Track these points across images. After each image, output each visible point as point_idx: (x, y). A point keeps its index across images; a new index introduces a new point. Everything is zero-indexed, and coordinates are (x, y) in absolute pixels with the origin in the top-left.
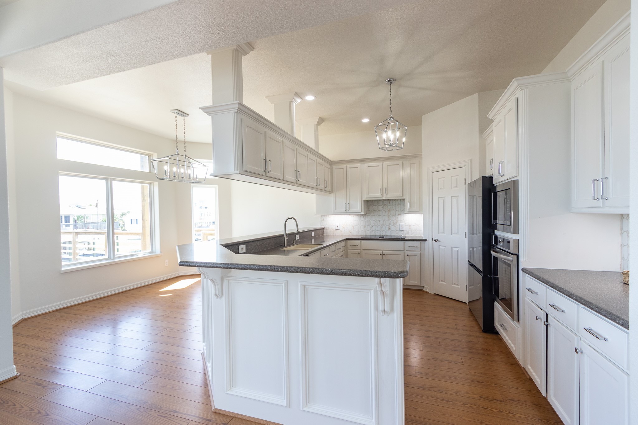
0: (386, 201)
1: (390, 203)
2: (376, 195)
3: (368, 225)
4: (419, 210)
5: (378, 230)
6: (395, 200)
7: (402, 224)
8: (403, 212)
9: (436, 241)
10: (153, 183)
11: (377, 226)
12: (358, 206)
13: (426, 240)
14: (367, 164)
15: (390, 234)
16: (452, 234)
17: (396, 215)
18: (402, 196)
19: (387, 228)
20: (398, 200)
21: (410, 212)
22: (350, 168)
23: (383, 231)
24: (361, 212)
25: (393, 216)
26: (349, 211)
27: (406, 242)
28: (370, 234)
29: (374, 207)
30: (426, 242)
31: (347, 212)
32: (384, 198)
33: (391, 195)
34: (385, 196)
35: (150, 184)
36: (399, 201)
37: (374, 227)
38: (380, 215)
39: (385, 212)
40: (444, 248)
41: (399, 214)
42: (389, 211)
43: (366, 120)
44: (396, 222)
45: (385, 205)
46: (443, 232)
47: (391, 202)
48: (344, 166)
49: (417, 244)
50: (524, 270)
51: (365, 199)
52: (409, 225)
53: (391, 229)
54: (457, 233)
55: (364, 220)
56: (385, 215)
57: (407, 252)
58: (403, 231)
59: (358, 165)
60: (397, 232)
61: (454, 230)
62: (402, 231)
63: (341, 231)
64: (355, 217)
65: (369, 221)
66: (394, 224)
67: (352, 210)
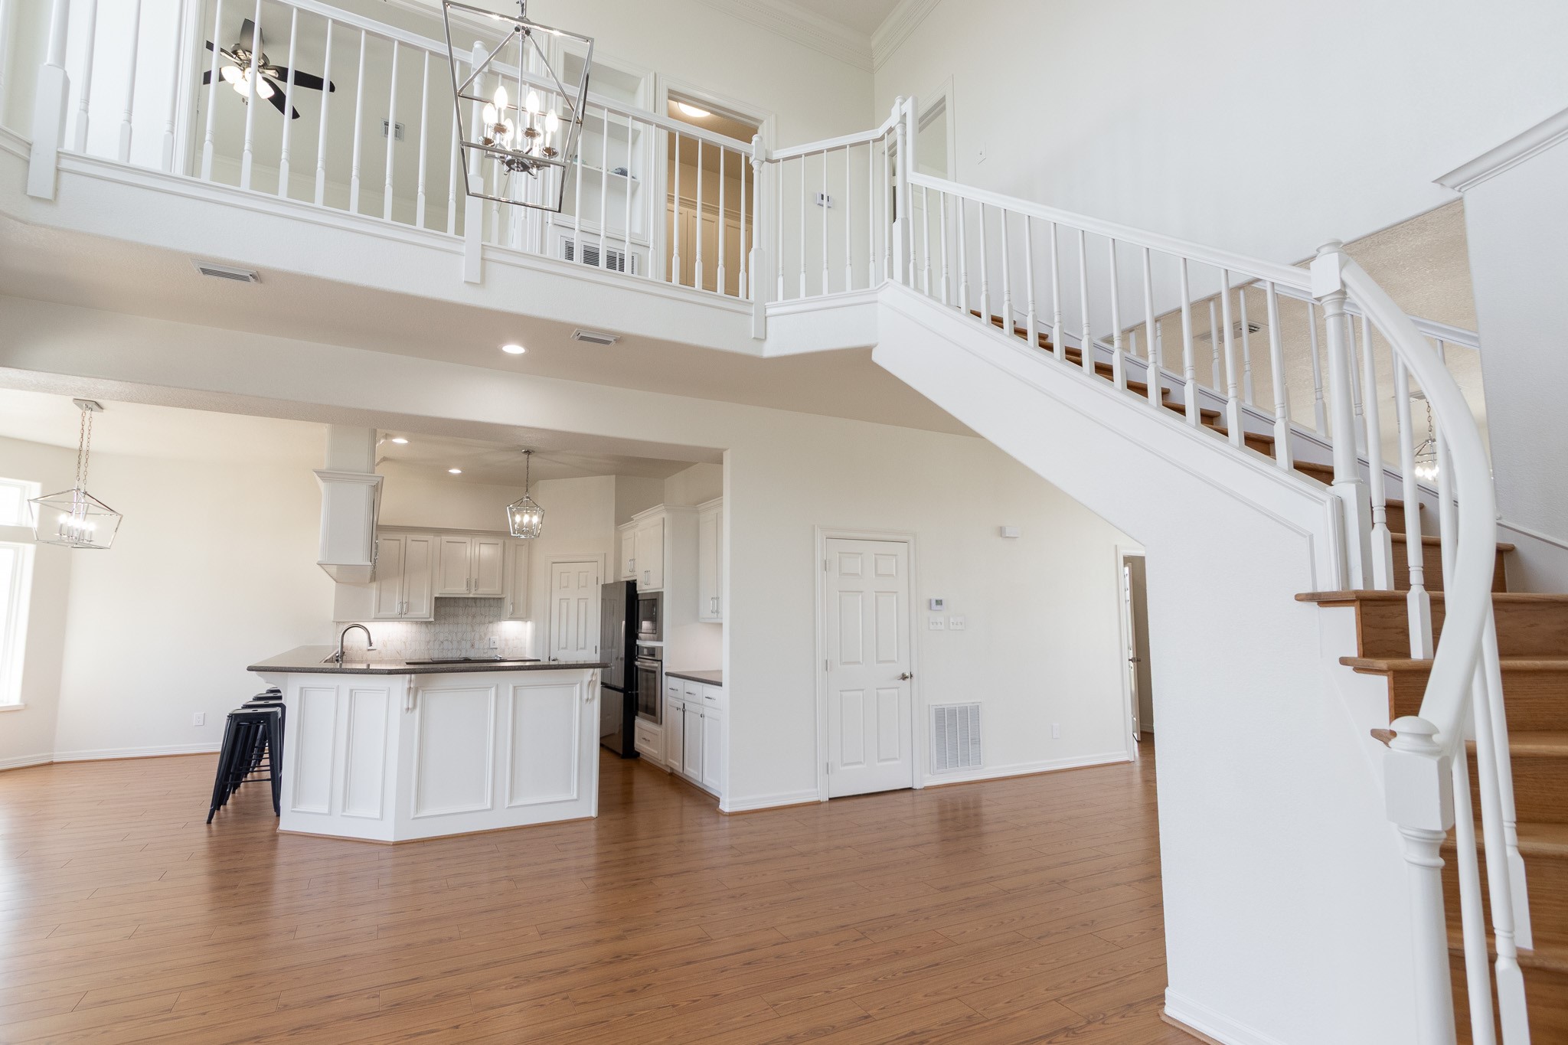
0: (470, 600)
2: (458, 589)
3: (435, 641)
4: (524, 618)
5: (452, 649)
6: (485, 599)
7: (494, 638)
8: (499, 617)
11: (452, 642)
12: (425, 610)
14: (445, 538)
15: (473, 654)
16: (578, 650)
17: (484, 623)
18: (500, 593)
19: (468, 645)
20: (489, 599)
21: (511, 618)
22: (413, 541)
23: (460, 651)
24: (428, 618)
25: (479, 624)
26: (406, 616)
28: (437, 655)
29: (450, 609)
31: (400, 617)
32: (471, 596)
33: (483, 591)
34: (473, 591)
36: (491, 601)
37: (445, 643)
38: (458, 624)
39: (467, 617)
41: (490, 622)
42: (474, 616)
43: (455, 471)
44: (485, 635)
45: (469, 606)
46: (566, 648)
47: (478, 601)
48: (401, 536)
50: (667, 674)
51: (437, 596)
52: (506, 640)
53: (476, 646)
54: (584, 648)
55: (427, 631)
56: (467, 624)
58: (496, 648)
59: (429, 537)
60: (485, 651)
61: (581, 645)
62: (494, 650)
63: (380, 653)
65: (436, 633)
66: (481, 638)
67: (412, 614)
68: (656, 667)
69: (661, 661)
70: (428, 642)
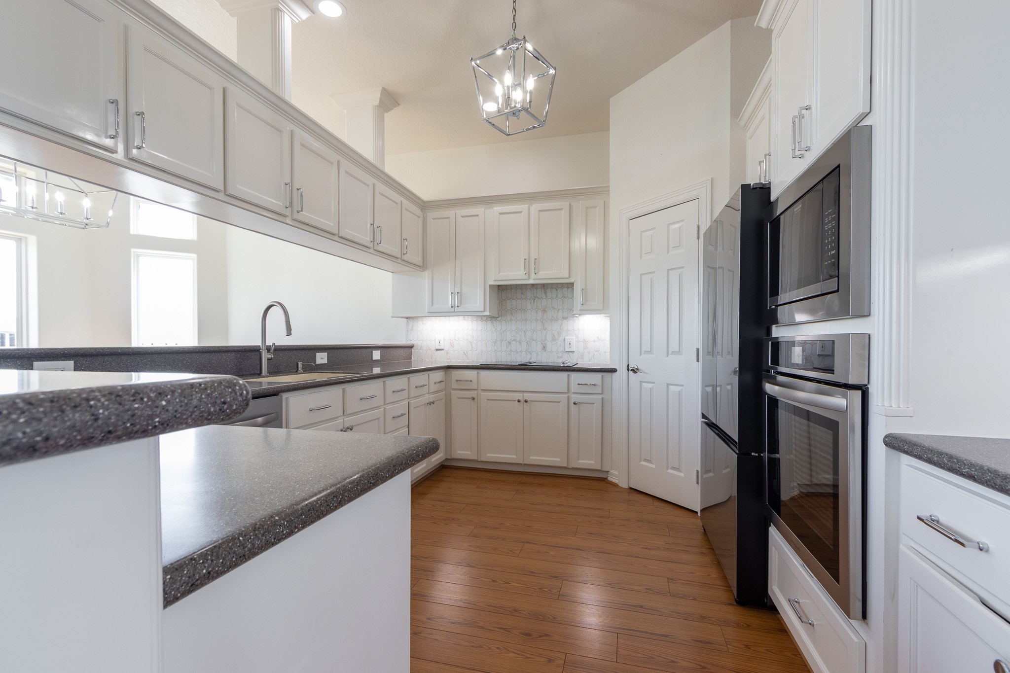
1: (546, 293)
2: (515, 275)
3: (502, 340)
4: (602, 308)
5: (521, 351)
7: (571, 338)
8: (570, 314)
9: (635, 371)
10: (26, 238)
11: (520, 342)
12: (478, 299)
13: (613, 371)
14: (498, 209)
15: (544, 357)
16: (667, 355)
17: (557, 320)
18: (567, 276)
19: (540, 347)
21: (585, 311)
22: (462, 217)
23: (531, 354)
24: (485, 310)
25: (552, 321)
26: (461, 309)
27: (574, 375)
29: (514, 301)
30: (615, 375)
31: (454, 311)
32: (531, 282)
33: (547, 273)
34: (533, 276)
35: (19, 240)
37: (513, 343)
38: (526, 320)
39: (537, 312)
40: (650, 386)
41: (564, 318)
42: (544, 311)
44: (559, 334)
45: (535, 298)
46: (650, 353)
48: (450, 213)
49: (596, 378)
50: (894, 443)
51: (492, 283)
52: (585, 341)
53: (548, 348)
54: (679, 352)
55: (492, 328)
56: (536, 320)
57: (573, 396)
58: (573, 352)
59: (480, 210)
60: (560, 355)
61: (674, 346)
62: (571, 354)
63: (447, 353)
64: (475, 322)
65: (503, 332)
66: (554, 339)
67: (466, 307)
68: (843, 412)
69: (864, 391)
70: (495, 342)
